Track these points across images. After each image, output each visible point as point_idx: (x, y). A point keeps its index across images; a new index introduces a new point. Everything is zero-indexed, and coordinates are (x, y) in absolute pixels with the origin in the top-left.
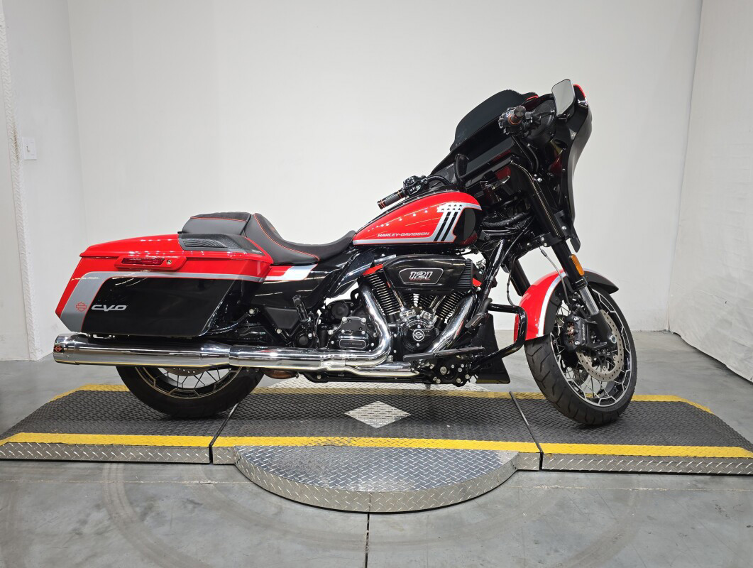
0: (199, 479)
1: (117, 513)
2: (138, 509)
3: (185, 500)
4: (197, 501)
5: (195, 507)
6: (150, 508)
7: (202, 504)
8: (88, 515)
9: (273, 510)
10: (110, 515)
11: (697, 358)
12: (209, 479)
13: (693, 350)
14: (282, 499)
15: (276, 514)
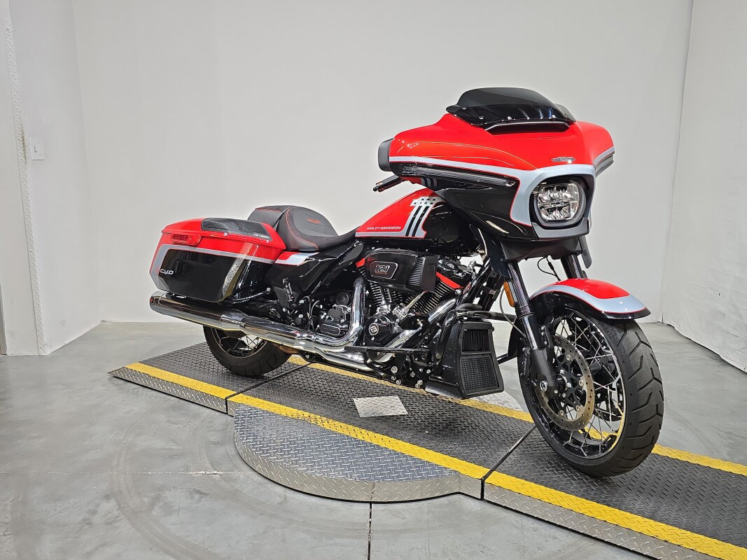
0: (206, 470)
1: (125, 504)
2: (146, 500)
3: (192, 491)
4: (203, 490)
5: (201, 498)
6: (158, 498)
7: (208, 494)
8: (98, 505)
9: (278, 500)
10: (119, 505)
11: (690, 348)
12: (215, 470)
13: (688, 341)
14: (287, 489)
15: (281, 503)
